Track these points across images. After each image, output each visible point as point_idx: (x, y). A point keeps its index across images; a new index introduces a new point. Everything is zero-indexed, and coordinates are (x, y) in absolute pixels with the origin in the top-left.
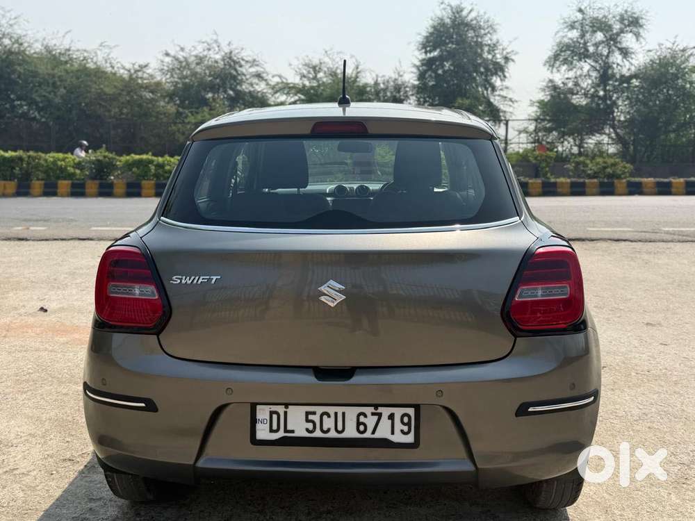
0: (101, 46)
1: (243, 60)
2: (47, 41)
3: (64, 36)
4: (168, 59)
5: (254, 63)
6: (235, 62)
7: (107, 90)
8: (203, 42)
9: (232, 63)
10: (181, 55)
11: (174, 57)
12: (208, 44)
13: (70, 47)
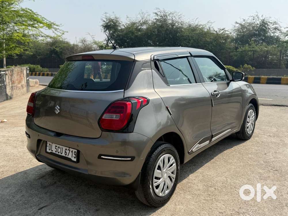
0: (208, 22)
1: (269, 22)
2: (190, 22)
3: (196, 20)
4: (237, 25)
5: (275, 23)
6: (266, 24)
7: (208, 40)
8: (251, 17)
9: (264, 24)
10: (243, 23)
11: (240, 24)
12: (254, 17)
13: (198, 24)
